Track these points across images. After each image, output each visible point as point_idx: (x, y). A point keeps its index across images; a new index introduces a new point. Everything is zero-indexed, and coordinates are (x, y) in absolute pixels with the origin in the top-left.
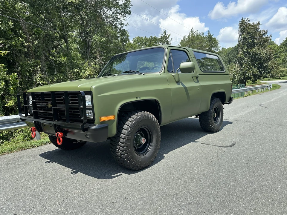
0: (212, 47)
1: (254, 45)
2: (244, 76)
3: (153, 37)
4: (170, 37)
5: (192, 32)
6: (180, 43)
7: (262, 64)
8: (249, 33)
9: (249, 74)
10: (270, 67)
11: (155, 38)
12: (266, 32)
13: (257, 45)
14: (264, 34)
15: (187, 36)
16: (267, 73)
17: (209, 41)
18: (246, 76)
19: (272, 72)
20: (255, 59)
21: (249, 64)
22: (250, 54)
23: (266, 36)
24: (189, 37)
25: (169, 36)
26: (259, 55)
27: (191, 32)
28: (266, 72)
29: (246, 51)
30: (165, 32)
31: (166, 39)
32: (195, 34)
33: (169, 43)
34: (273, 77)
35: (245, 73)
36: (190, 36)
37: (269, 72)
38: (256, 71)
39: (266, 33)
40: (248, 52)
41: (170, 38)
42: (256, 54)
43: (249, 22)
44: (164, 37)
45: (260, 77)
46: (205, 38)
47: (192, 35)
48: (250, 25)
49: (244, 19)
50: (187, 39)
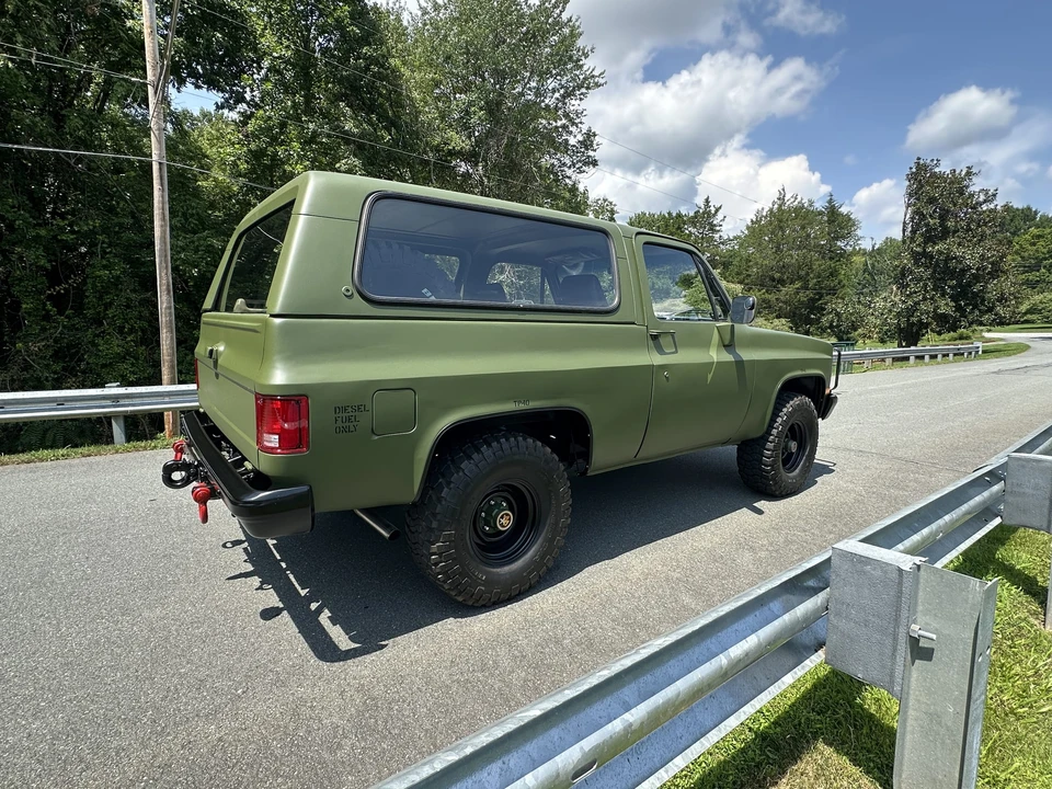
0: (837, 239)
1: (945, 233)
2: (908, 320)
3: (674, 215)
4: (719, 213)
5: (782, 198)
6: (748, 228)
7: (969, 285)
8: (932, 201)
9: (922, 314)
10: (992, 295)
11: (679, 215)
12: (994, 195)
13: (955, 232)
14: (985, 201)
15: (767, 209)
16: (983, 313)
17: (830, 222)
18: (915, 319)
19: (999, 309)
20: (945, 273)
21: (926, 285)
22: (932, 257)
23: (992, 206)
24: (771, 210)
25: (717, 210)
26: (959, 260)
27: (779, 199)
28: (980, 310)
29: (918, 249)
30: (707, 201)
31: (709, 217)
32: (789, 202)
33: (718, 228)
34: (1001, 322)
35: (911, 311)
36: (775, 210)
37: (990, 310)
38: (946, 306)
39: (990, 198)
40: (924, 254)
41: (720, 216)
42: (948, 259)
43: (937, 170)
44: (704, 213)
45: (960, 321)
46: (821, 213)
47: (780, 206)
48: (940, 176)
49: (922, 162)
50: (766, 217)
